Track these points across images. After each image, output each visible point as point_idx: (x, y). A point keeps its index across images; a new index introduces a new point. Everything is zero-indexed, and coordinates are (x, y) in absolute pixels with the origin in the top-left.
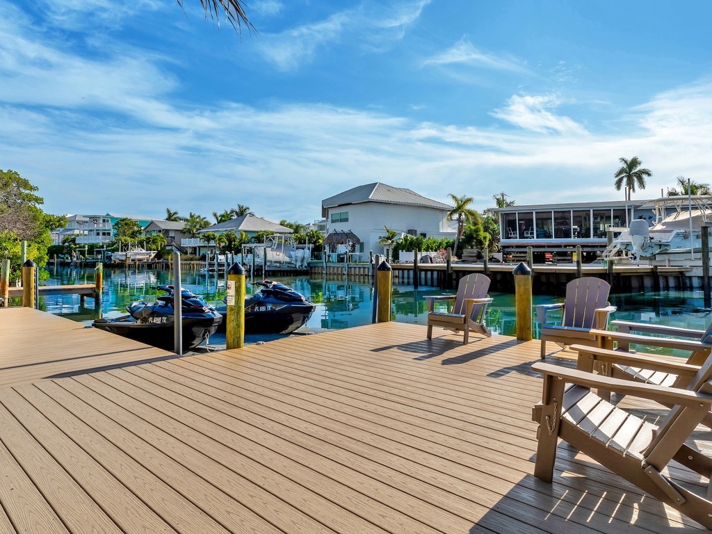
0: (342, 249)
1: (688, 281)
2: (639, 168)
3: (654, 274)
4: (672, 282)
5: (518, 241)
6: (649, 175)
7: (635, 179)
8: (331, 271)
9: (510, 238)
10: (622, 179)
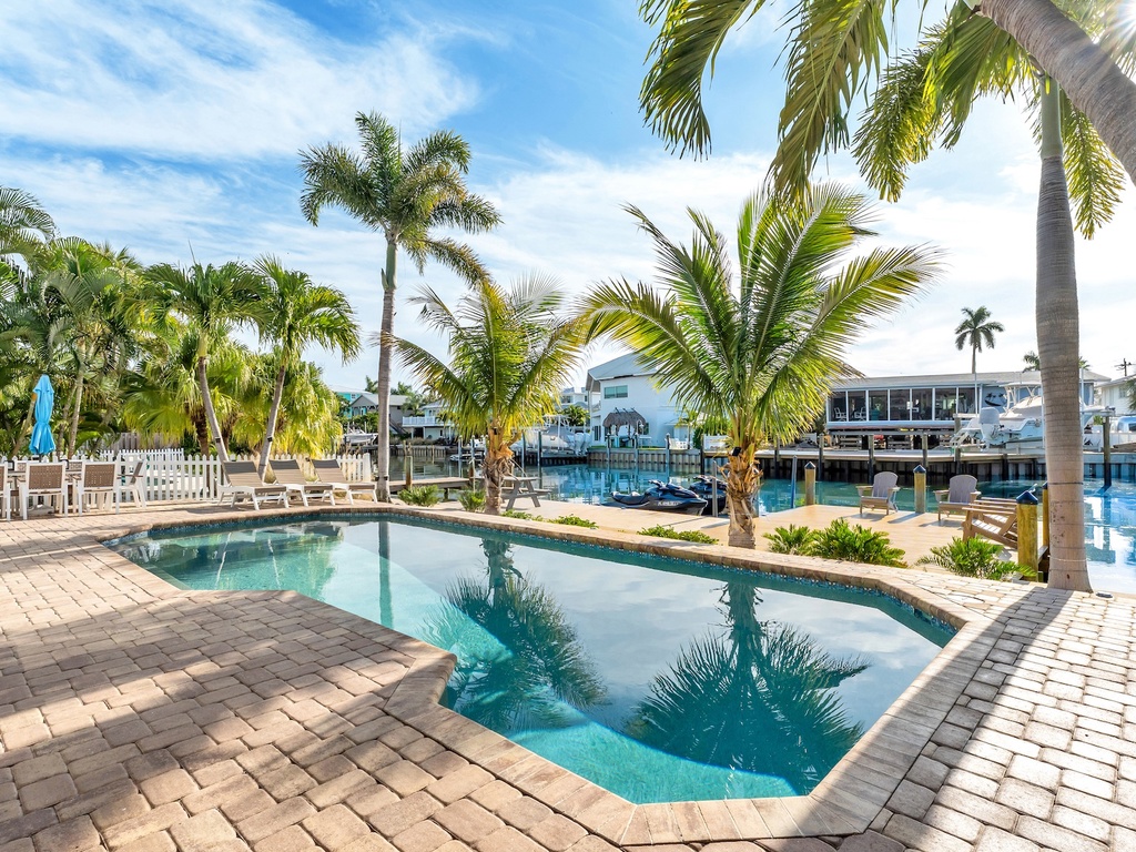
0: (623, 431)
1: (1040, 469)
2: (987, 321)
3: (1004, 462)
4: (1022, 470)
5: (847, 423)
6: (1001, 330)
7: (982, 335)
8: (616, 458)
9: (837, 420)
10: (964, 335)
